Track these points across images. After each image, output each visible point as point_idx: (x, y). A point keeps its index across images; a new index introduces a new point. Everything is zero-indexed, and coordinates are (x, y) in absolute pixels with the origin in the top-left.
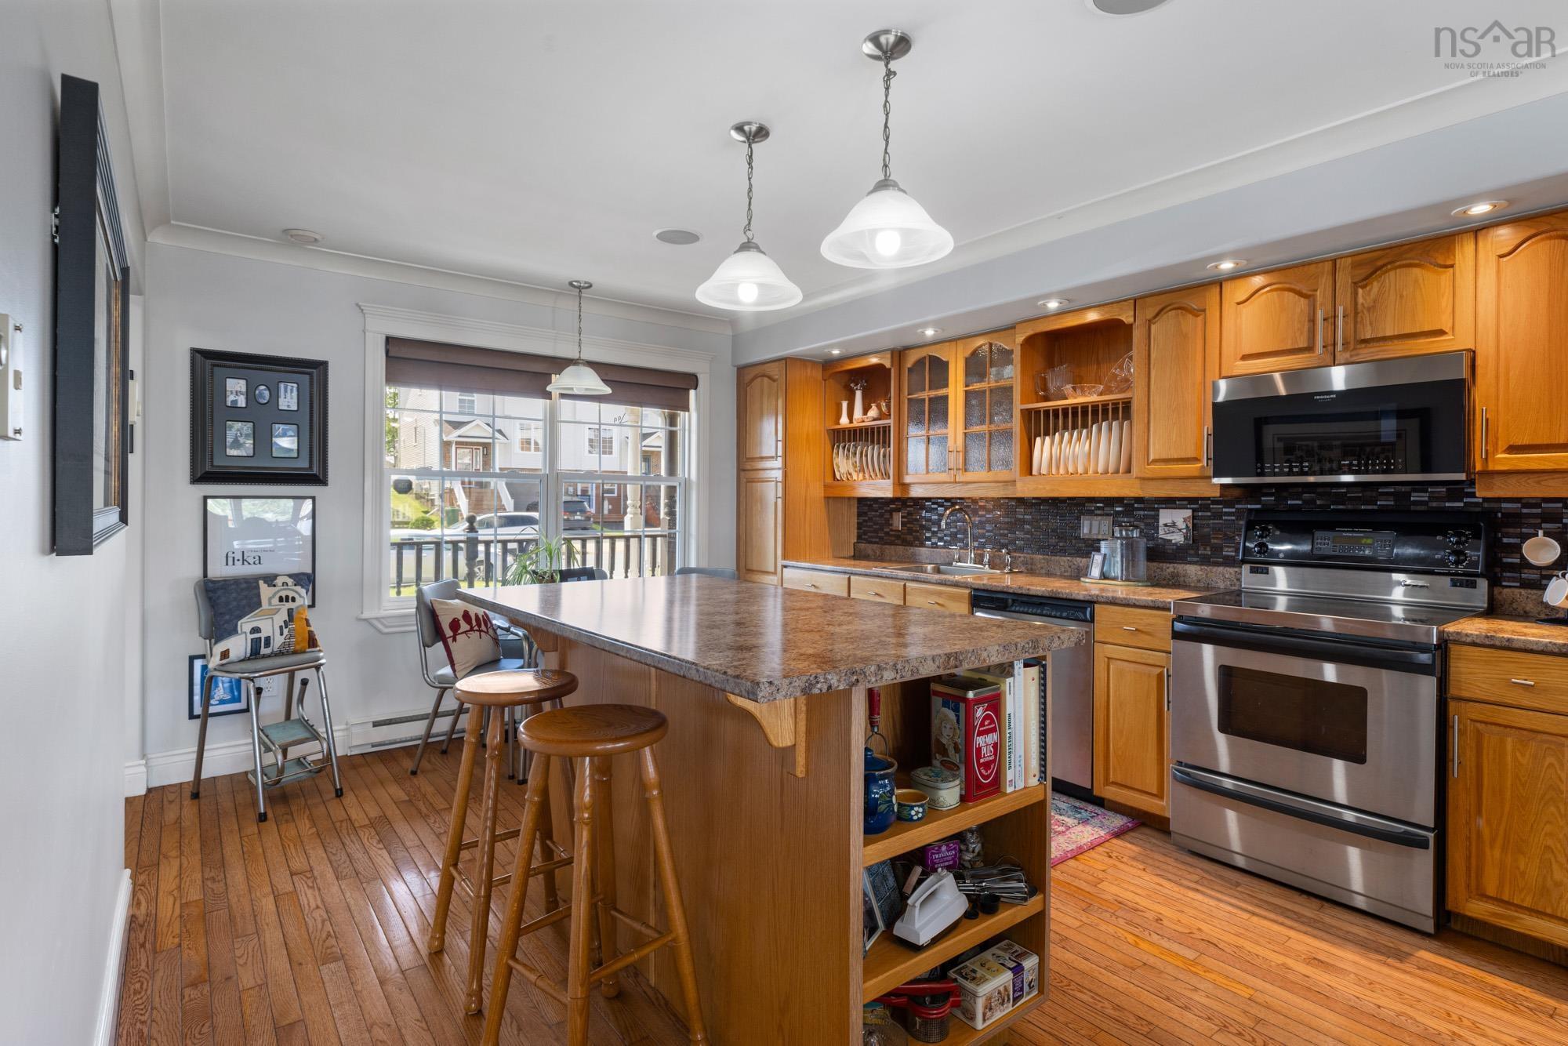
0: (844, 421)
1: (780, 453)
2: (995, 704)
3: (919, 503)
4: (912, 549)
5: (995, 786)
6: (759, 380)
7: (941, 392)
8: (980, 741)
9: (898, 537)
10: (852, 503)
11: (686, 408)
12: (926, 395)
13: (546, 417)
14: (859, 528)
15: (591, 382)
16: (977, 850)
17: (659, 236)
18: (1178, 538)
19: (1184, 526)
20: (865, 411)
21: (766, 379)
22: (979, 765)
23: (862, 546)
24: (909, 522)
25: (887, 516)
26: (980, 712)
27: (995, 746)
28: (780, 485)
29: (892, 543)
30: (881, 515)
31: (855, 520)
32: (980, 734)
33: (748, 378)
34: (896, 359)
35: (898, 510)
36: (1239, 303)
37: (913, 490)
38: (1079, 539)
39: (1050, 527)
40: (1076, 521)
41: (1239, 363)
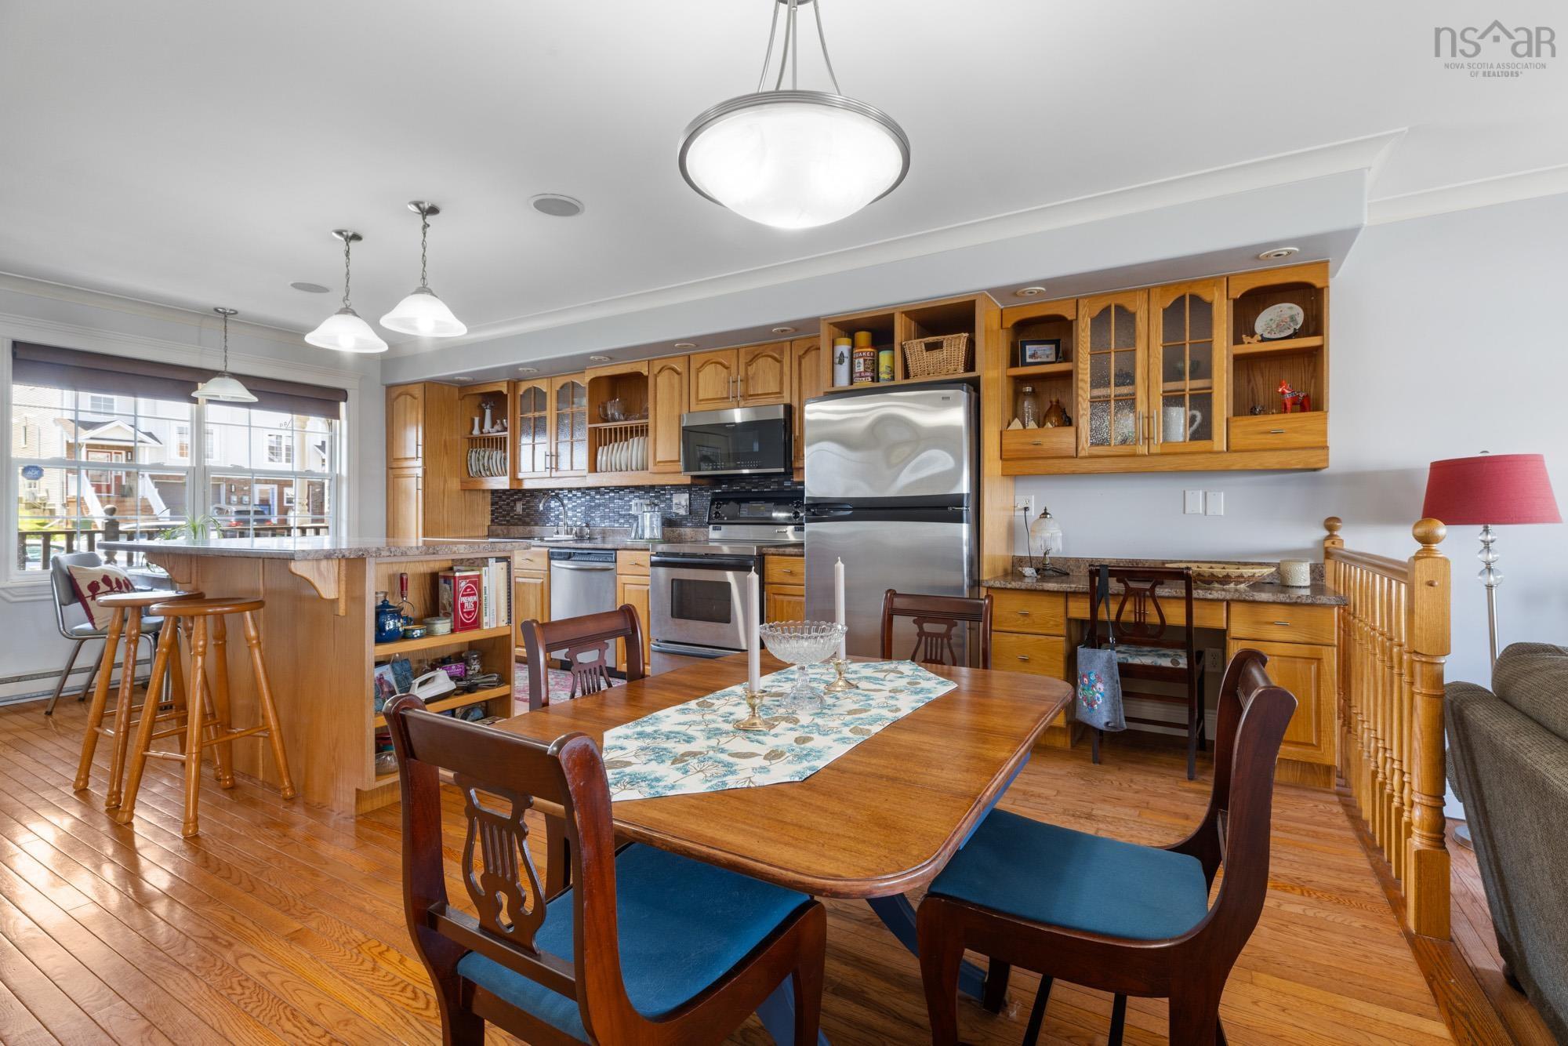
0: (476, 432)
1: (420, 455)
2: (477, 582)
3: (534, 493)
4: (528, 528)
5: (476, 624)
6: (403, 397)
7: (542, 414)
8: (464, 599)
9: (520, 519)
10: (486, 494)
11: (337, 417)
12: (530, 415)
13: (192, 418)
14: (492, 514)
15: (240, 392)
16: (477, 669)
17: (292, 285)
18: (682, 512)
19: (685, 504)
20: (493, 424)
21: (408, 397)
22: (463, 613)
23: (494, 527)
24: (528, 508)
25: (512, 504)
26: (463, 584)
27: (475, 603)
28: (420, 480)
29: (516, 525)
30: (508, 504)
31: (489, 508)
32: (463, 596)
33: (394, 395)
34: (512, 387)
35: (519, 500)
36: (697, 369)
37: (524, 483)
38: (631, 516)
39: (615, 508)
40: (629, 503)
41: (698, 404)
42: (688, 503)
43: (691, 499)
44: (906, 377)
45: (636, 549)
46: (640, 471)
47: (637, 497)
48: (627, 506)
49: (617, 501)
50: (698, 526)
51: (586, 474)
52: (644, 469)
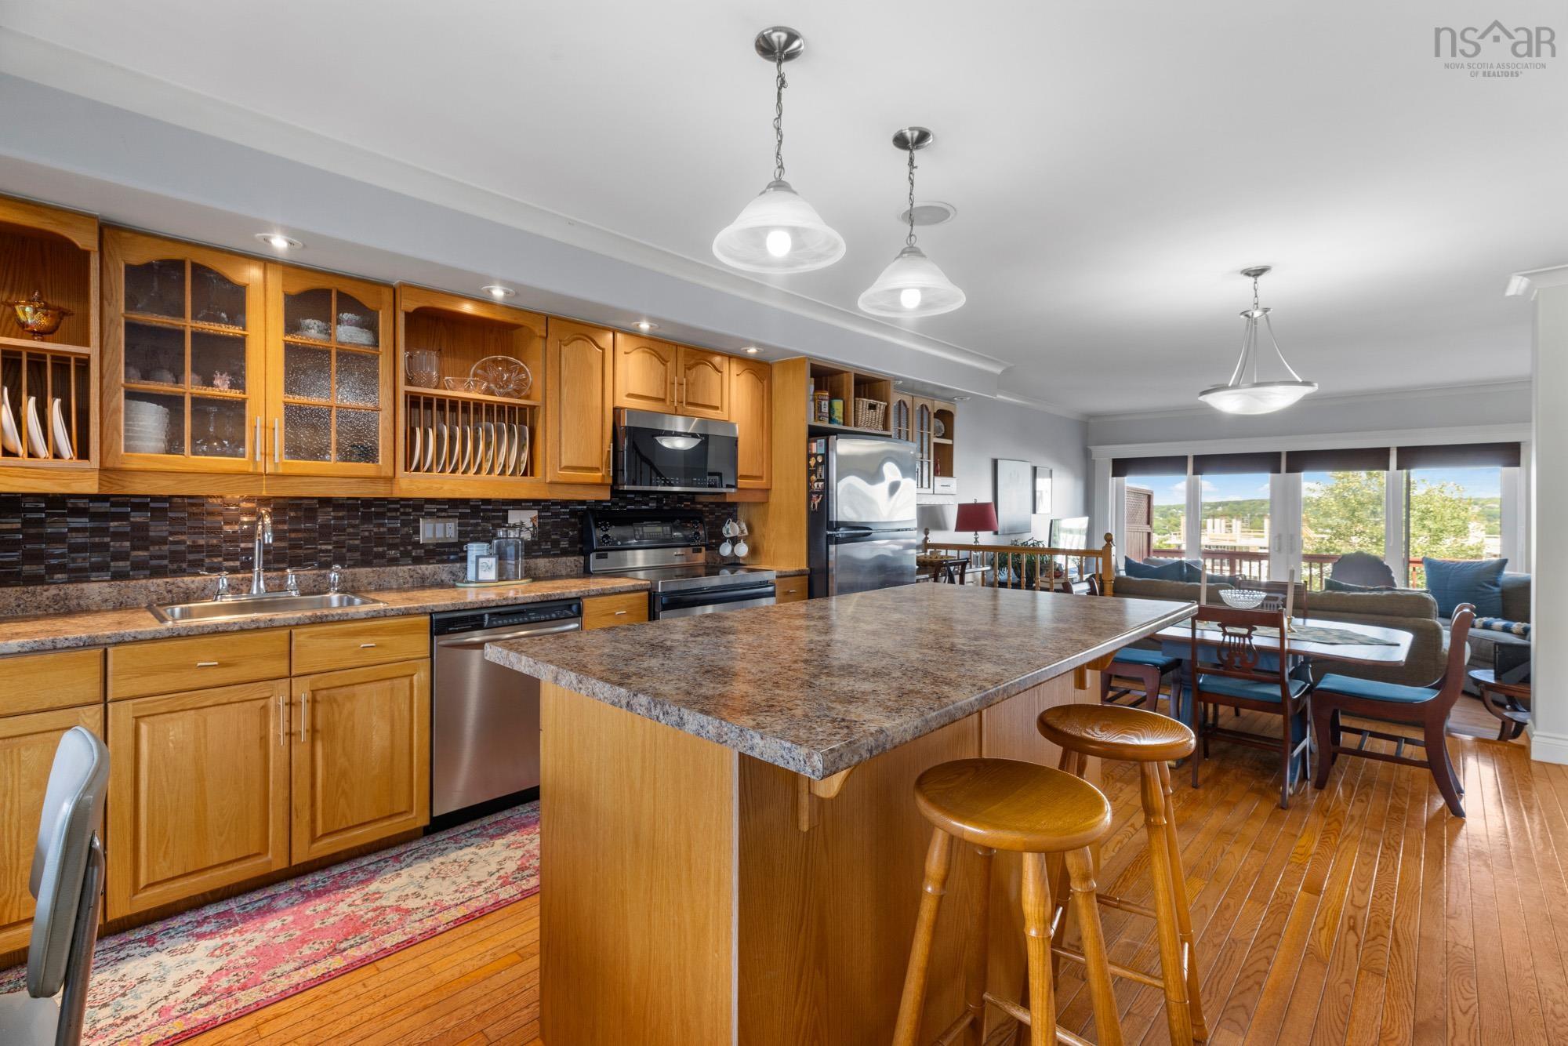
7: (228, 330)
18: (525, 536)
19: (531, 525)
36: (626, 353)
37: (137, 480)
38: (417, 545)
39: (376, 533)
40: (413, 525)
41: (626, 398)
42: (536, 524)
43: (540, 517)
44: (856, 425)
45: (620, 593)
46: (518, 477)
47: (430, 515)
48: (406, 529)
49: (381, 521)
50: (555, 555)
51: (391, 474)
52: (525, 474)
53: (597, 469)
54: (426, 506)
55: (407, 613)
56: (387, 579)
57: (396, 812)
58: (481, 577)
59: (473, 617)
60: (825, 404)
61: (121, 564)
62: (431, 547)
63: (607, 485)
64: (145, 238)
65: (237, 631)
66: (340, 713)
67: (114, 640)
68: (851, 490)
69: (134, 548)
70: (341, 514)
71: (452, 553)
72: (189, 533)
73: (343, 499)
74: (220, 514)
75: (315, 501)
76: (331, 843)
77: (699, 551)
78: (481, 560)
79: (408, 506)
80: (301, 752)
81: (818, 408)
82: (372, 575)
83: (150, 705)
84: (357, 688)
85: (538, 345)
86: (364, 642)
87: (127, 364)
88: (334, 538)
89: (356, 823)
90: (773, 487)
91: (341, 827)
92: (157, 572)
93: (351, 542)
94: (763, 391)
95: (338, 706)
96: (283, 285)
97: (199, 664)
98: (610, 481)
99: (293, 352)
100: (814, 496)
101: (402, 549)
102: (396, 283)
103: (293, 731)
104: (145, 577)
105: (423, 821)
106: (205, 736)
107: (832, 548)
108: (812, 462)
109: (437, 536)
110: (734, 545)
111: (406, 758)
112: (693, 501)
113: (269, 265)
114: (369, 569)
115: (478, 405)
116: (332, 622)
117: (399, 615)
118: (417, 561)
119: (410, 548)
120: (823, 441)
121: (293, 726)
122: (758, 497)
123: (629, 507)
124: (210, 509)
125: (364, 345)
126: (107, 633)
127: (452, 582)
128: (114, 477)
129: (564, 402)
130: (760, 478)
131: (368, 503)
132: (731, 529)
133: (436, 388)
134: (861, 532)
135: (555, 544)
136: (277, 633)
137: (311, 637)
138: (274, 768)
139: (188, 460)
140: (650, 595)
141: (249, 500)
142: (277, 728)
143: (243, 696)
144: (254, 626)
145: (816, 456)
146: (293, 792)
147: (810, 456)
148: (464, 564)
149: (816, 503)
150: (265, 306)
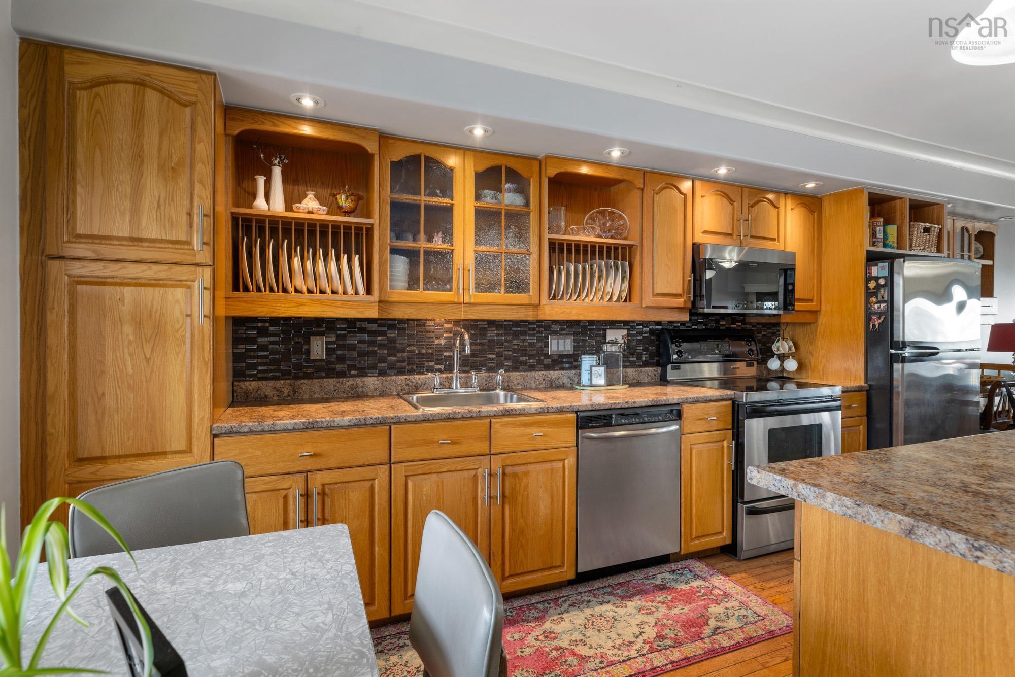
0: (263, 204)
4: (350, 381)
6: (128, 88)
7: (443, 202)
9: (319, 368)
14: (236, 361)
18: (619, 350)
25: (297, 342)
29: (309, 376)
30: (286, 341)
35: (319, 335)
36: (702, 197)
37: (396, 309)
38: (547, 356)
39: (521, 347)
40: (545, 340)
41: (702, 235)
42: (626, 341)
43: (629, 335)
44: (910, 249)
45: (711, 401)
46: (621, 304)
47: (555, 333)
48: (540, 344)
49: (525, 338)
50: (639, 366)
51: (537, 302)
52: (625, 301)
53: (680, 296)
54: (552, 326)
55: (561, 411)
56: (529, 381)
57: (554, 565)
58: (594, 383)
59: (605, 416)
60: (880, 230)
61: (382, 365)
62: (556, 358)
63: (687, 308)
64: (401, 142)
65: (460, 418)
66: (520, 486)
67: (394, 420)
68: (919, 312)
69: (389, 355)
70: (501, 332)
71: (571, 362)
72: (417, 345)
73: (502, 321)
74: (433, 332)
75: (486, 322)
76: (514, 582)
77: (751, 365)
78: (594, 369)
79: (541, 326)
80: (496, 510)
81: (874, 235)
82: (520, 377)
83: (414, 468)
84: (530, 468)
85: (636, 195)
86: (535, 431)
87: (391, 230)
88: (497, 350)
89: (529, 570)
90: (823, 308)
91: (520, 572)
92: (401, 372)
93: (506, 352)
94: (814, 222)
95: (519, 479)
96: (474, 166)
97: (441, 441)
98: (689, 305)
99: (480, 214)
100: (874, 317)
101: (537, 358)
102: (541, 156)
103: (492, 495)
104: (395, 375)
105: (571, 576)
106: (443, 494)
107: (897, 367)
108: (872, 285)
109: (560, 349)
110: (782, 361)
111: (560, 524)
112: (744, 322)
113: (467, 152)
114: (518, 373)
115: (593, 245)
116: (515, 415)
117: (556, 412)
118: (547, 368)
119: (542, 358)
120: (886, 264)
121: (492, 491)
122: (808, 318)
123: (693, 327)
124: (428, 328)
125: (520, 205)
126: (391, 415)
127: (569, 385)
128: (384, 307)
129: (656, 241)
130: (811, 301)
131: (517, 323)
132: (782, 346)
133: (564, 234)
134: (927, 352)
135: (639, 357)
136: (482, 421)
137: (502, 425)
138: (481, 522)
139: (422, 294)
140: (733, 404)
141: (448, 322)
142: (482, 493)
143: (463, 466)
144: (470, 415)
145: (877, 279)
146: (492, 541)
147: (868, 279)
148: (578, 371)
149: (877, 324)
150: (464, 182)
